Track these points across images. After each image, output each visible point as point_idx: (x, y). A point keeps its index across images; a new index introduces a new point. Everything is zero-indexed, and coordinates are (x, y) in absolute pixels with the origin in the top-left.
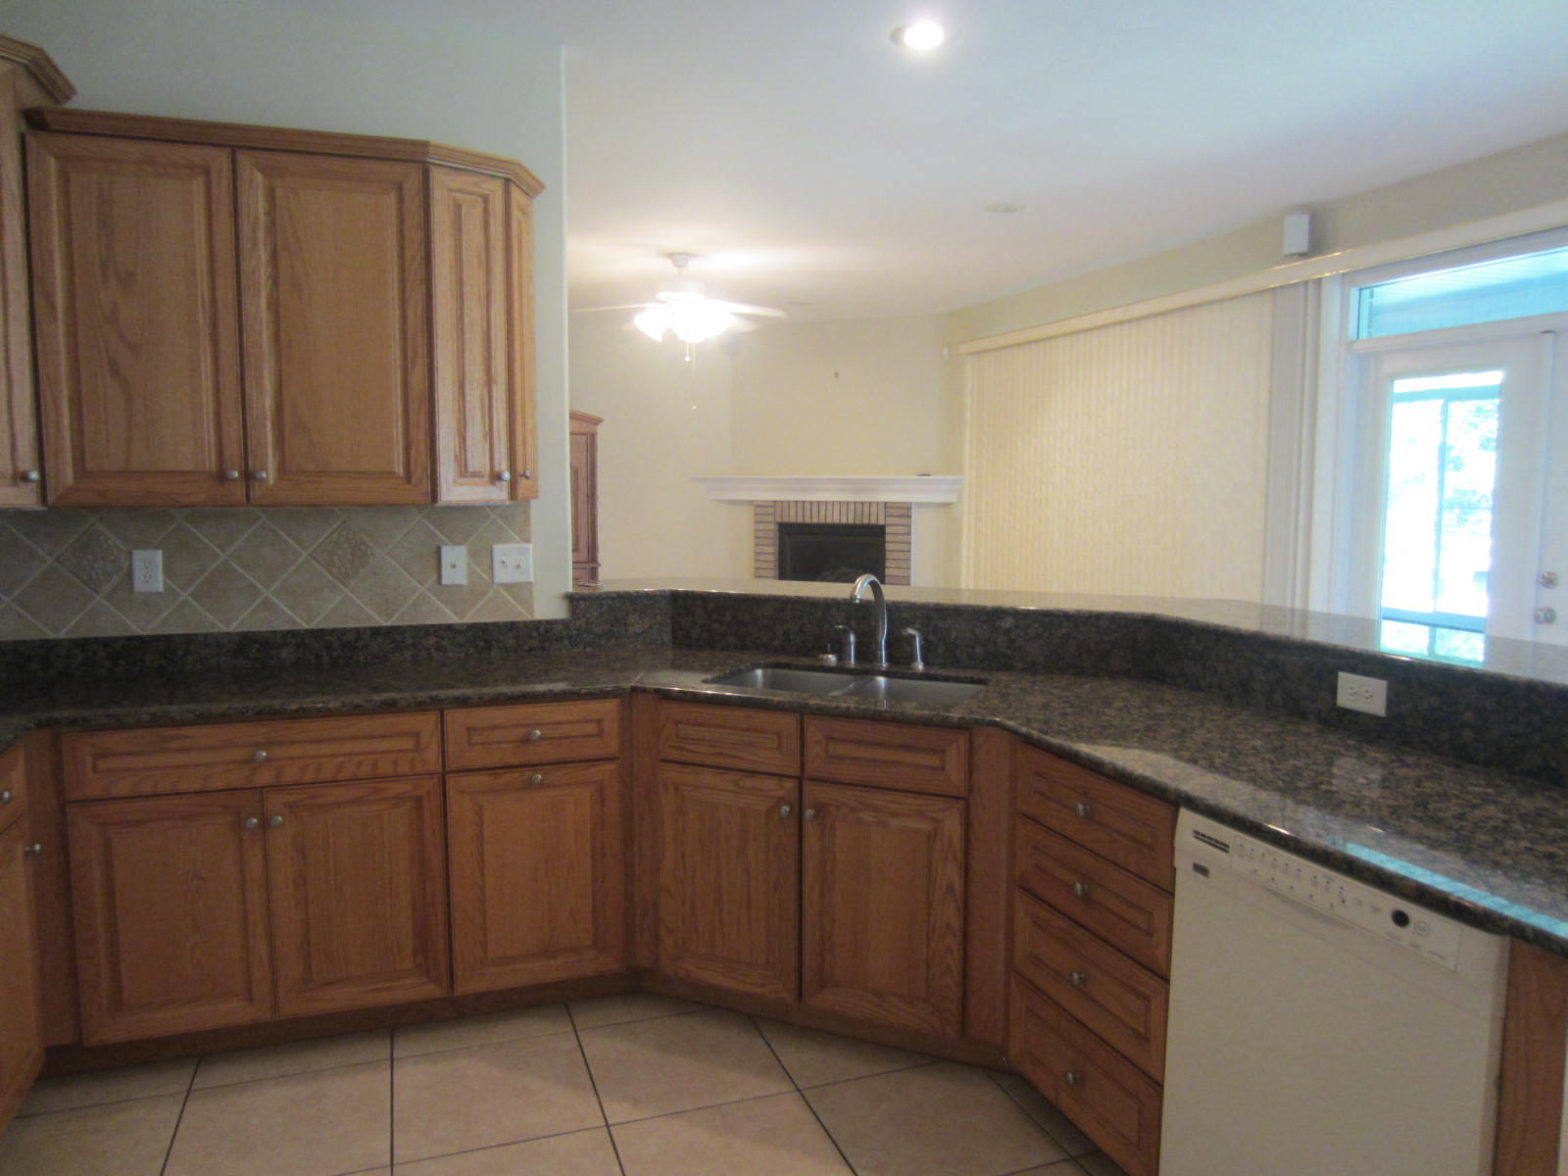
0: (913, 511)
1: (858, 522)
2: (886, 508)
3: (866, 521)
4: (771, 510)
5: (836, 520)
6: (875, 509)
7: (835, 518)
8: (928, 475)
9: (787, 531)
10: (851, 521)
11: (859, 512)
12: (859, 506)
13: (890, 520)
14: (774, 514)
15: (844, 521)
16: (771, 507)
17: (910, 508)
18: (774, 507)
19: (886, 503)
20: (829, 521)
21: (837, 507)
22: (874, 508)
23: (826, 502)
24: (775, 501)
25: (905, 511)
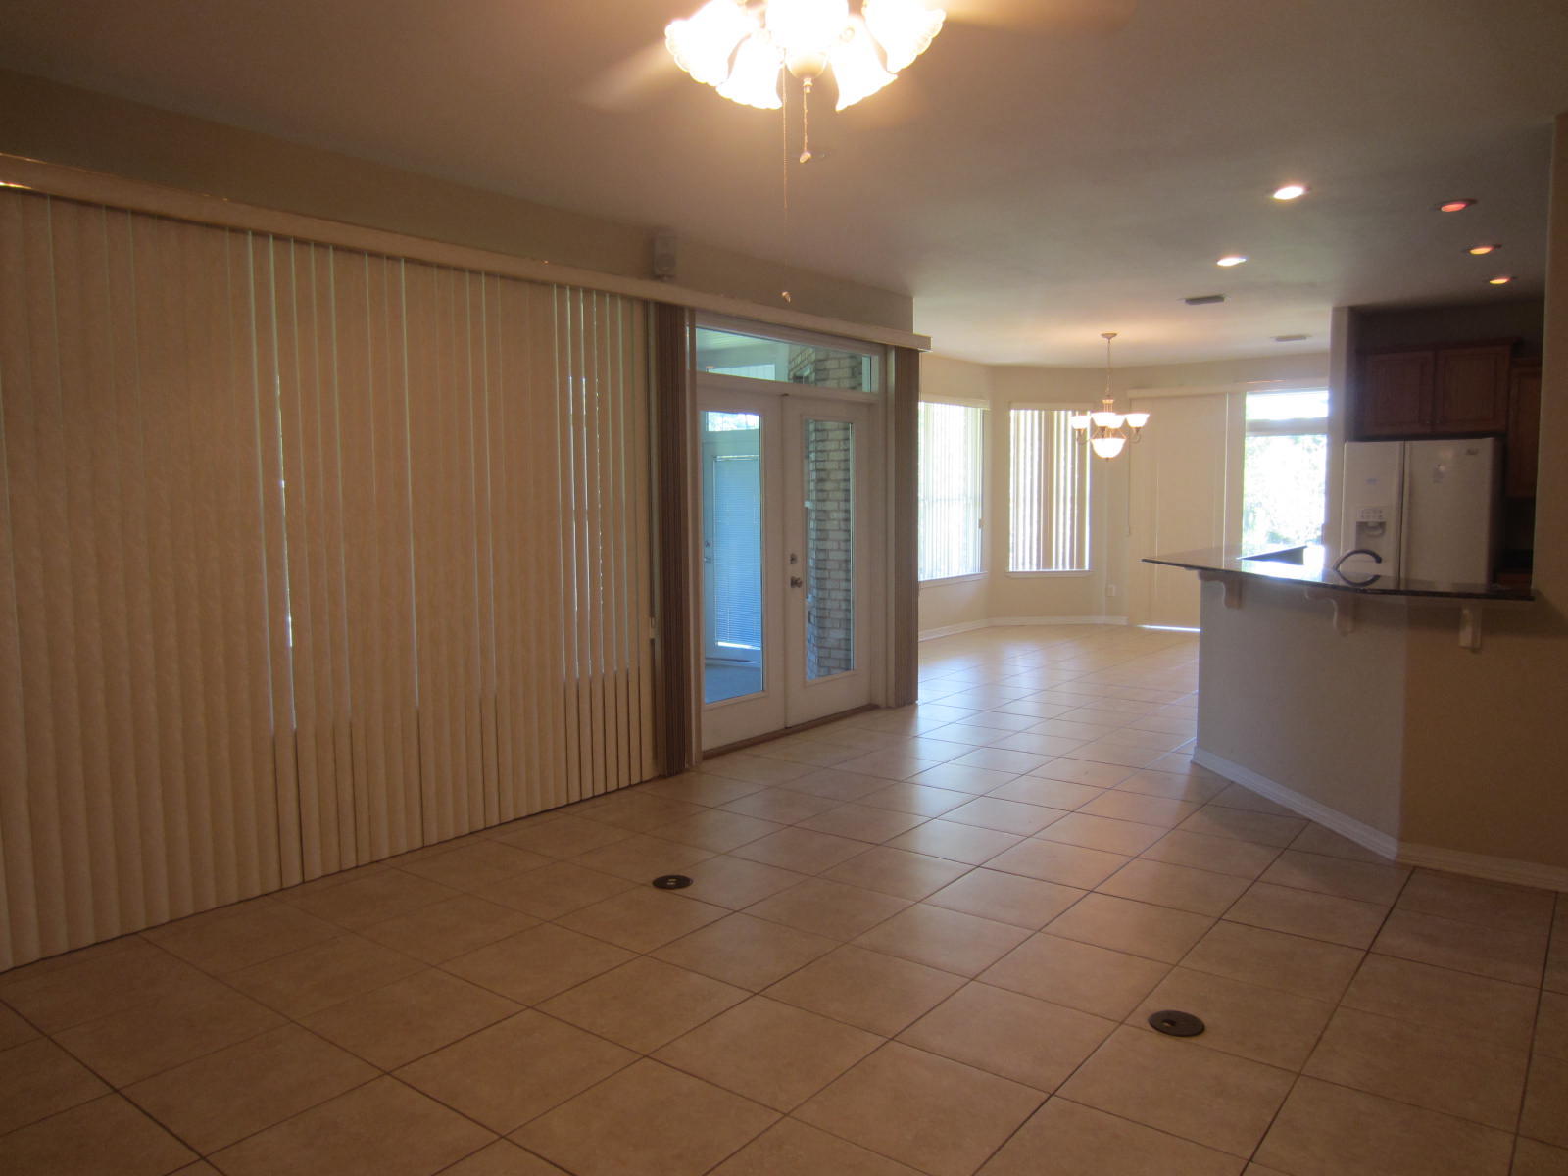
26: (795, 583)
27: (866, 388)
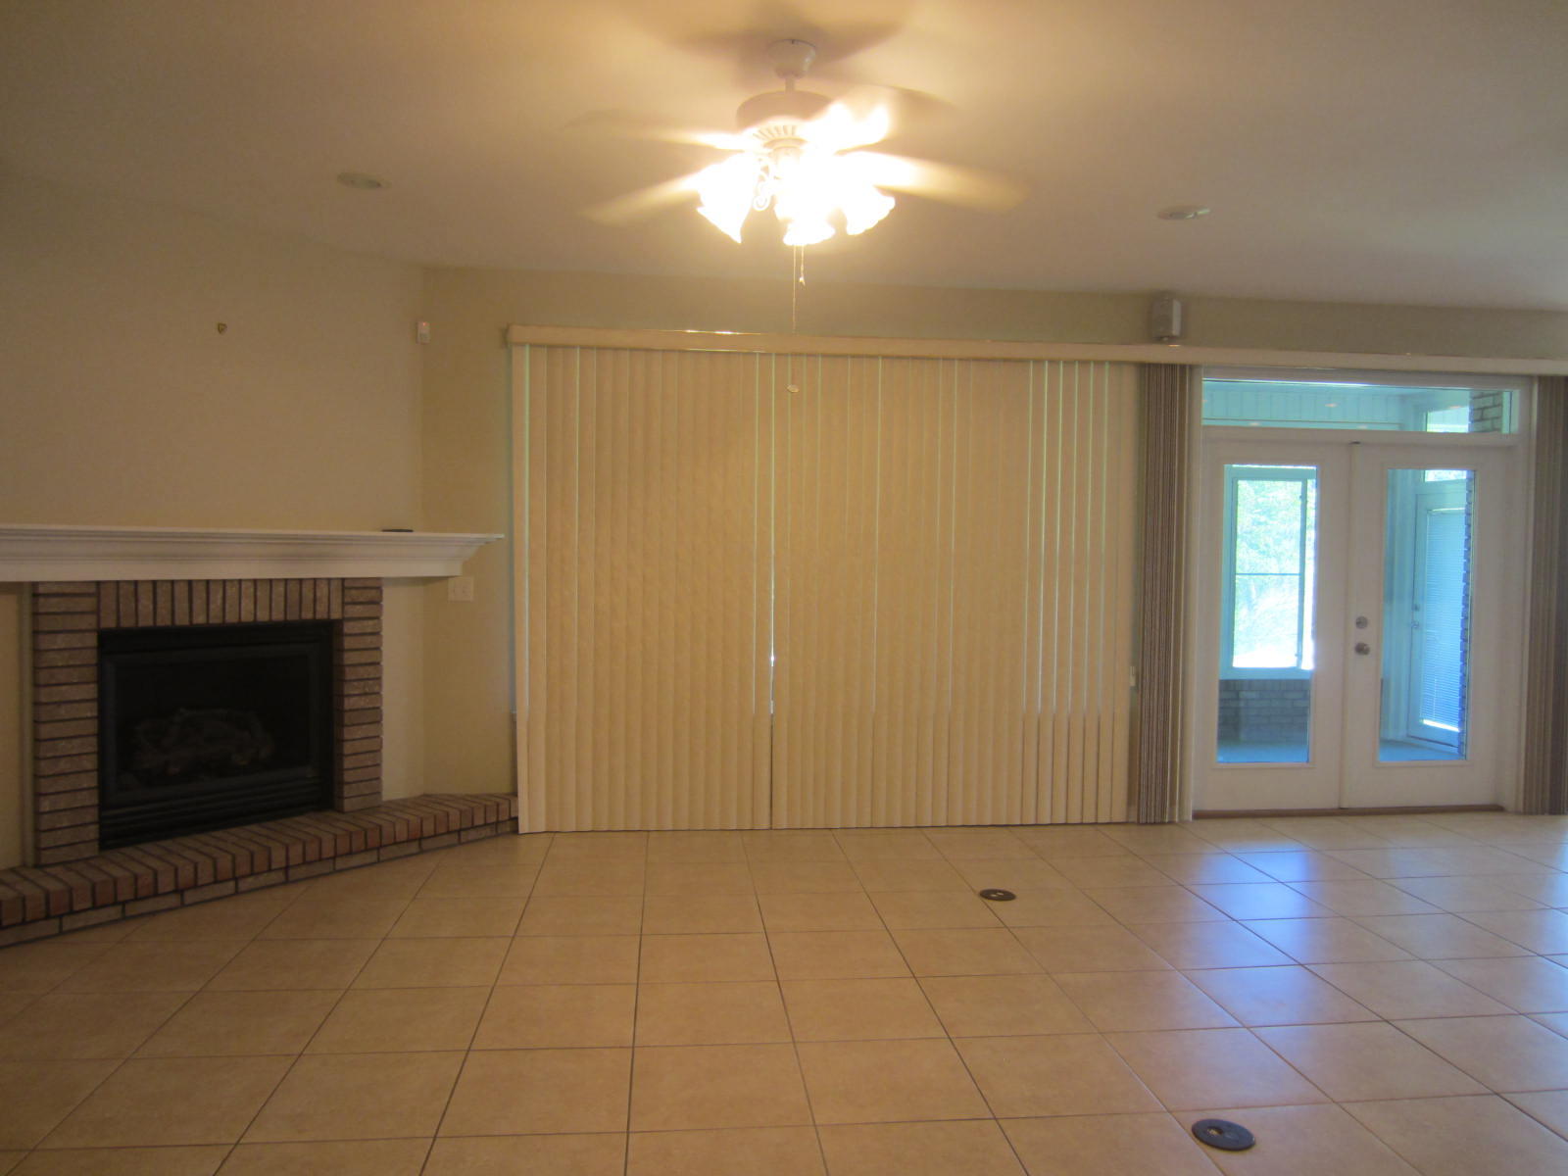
0: (387, 592)
1: (292, 616)
2: (344, 588)
3: (308, 615)
4: (87, 604)
5: (247, 617)
6: (325, 590)
7: (246, 612)
8: (411, 531)
9: (116, 644)
10: (278, 616)
11: (294, 596)
12: (293, 588)
13: (354, 611)
14: (97, 612)
15: (263, 616)
16: (89, 595)
17: (379, 589)
18: (97, 595)
19: (343, 580)
20: (231, 618)
21: (248, 590)
22: (323, 591)
23: (224, 582)
24: (98, 583)
25: (368, 593)
26: (1361, 649)
27: (1505, 430)
